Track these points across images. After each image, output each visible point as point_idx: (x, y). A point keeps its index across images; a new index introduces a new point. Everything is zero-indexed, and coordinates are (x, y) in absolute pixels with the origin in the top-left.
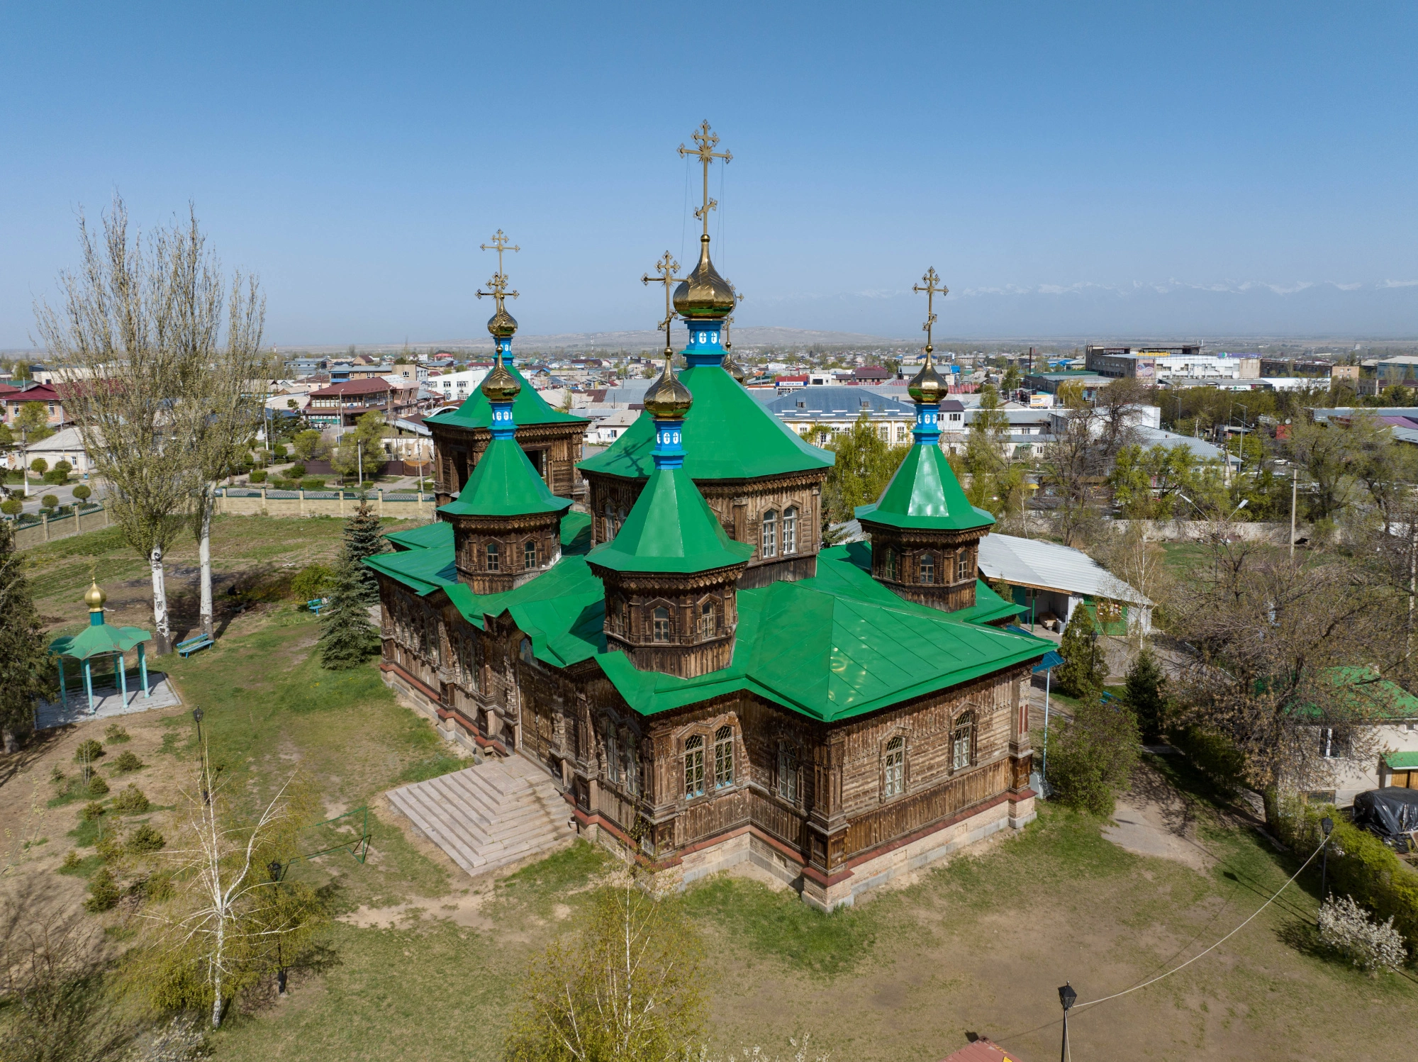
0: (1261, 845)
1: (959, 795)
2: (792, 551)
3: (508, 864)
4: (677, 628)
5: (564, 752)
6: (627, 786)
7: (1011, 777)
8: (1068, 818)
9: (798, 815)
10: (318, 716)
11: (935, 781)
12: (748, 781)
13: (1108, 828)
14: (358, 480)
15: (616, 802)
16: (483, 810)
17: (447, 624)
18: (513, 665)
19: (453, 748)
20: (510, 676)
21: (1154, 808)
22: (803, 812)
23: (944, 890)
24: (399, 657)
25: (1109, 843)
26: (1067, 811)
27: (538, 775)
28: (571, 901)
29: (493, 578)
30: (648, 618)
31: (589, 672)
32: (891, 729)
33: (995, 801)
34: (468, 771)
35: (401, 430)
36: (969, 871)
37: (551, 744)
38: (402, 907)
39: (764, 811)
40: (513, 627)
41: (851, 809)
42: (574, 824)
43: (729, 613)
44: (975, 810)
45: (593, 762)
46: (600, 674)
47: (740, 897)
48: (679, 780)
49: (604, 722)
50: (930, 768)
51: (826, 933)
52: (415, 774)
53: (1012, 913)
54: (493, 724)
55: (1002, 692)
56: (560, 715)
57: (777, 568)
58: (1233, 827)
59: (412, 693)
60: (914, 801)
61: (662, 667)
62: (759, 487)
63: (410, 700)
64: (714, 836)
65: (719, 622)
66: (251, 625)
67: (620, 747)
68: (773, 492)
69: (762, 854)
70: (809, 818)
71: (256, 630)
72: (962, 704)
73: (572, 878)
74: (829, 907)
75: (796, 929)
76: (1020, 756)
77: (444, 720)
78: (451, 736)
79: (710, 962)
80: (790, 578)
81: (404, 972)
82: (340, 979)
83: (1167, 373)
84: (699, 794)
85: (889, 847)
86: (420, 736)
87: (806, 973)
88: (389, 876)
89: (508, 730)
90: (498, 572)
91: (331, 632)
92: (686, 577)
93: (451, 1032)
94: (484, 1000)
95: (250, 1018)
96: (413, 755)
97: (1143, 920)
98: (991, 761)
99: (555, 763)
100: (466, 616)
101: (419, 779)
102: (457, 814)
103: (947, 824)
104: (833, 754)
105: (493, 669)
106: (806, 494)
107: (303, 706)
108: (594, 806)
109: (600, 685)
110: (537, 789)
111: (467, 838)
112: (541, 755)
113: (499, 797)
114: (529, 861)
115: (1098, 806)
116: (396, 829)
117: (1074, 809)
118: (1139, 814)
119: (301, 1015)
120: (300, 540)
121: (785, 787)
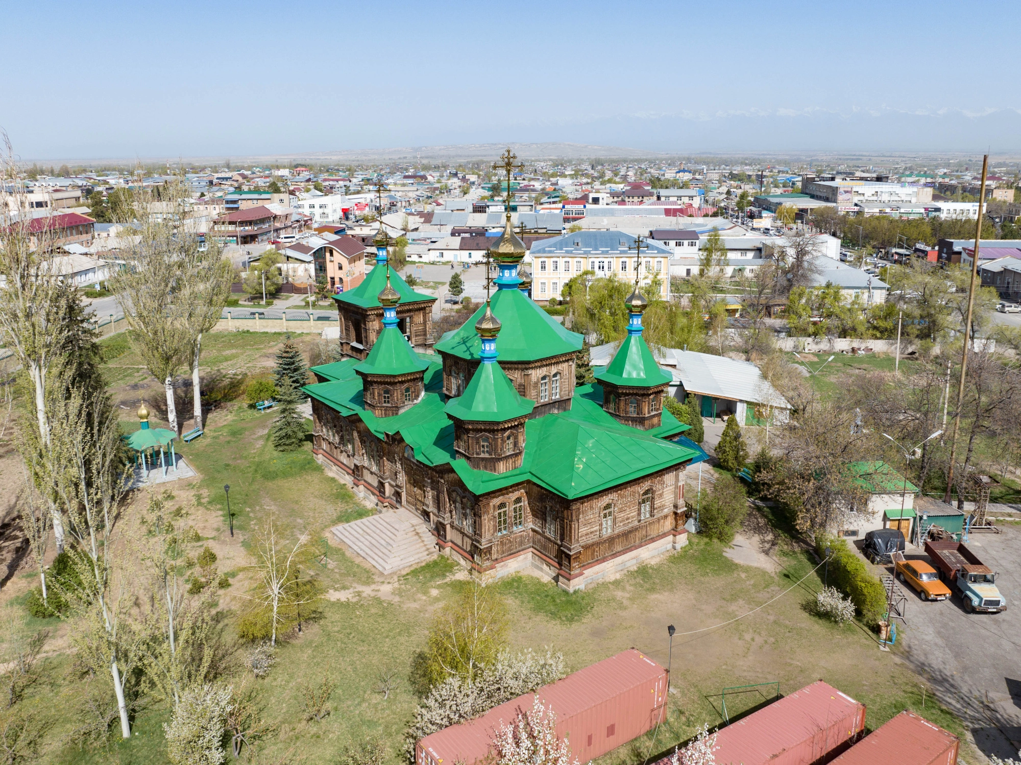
0: (809, 560)
1: (644, 532)
2: (558, 397)
3: (404, 568)
4: (493, 448)
5: (431, 509)
6: (466, 528)
7: (674, 522)
8: (706, 544)
9: (556, 544)
10: (280, 482)
11: (630, 525)
12: (531, 525)
13: (727, 550)
14: (262, 298)
15: (460, 536)
16: (388, 540)
17: (359, 432)
18: (400, 460)
19: (363, 502)
20: (399, 465)
21: (756, 538)
22: (559, 542)
23: (633, 582)
24: (324, 445)
25: (726, 558)
26: (706, 540)
27: (417, 520)
28: (439, 587)
29: (386, 409)
30: (478, 443)
31: (446, 469)
32: (606, 500)
33: (664, 535)
34: (376, 517)
35: (288, 257)
36: (647, 572)
37: (424, 504)
38: (351, 590)
39: (539, 541)
40: (402, 440)
41: (583, 541)
42: (437, 547)
43: (521, 438)
44: (653, 540)
45: (448, 515)
46: (452, 471)
47: (526, 585)
48: (495, 526)
49: (454, 495)
50: (628, 519)
51: (570, 603)
52: (344, 518)
53: (666, 594)
54: (388, 490)
55: (669, 478)
56: (429, 489)
57: (548, 407)
58: (797, 549)
59: (334, 468)
60: (618, 536)
61: (486, 468)
62: (539, 364)
63: (333, 472)
64: (512, 554)
65: (516, 444)
66: (222, 418)
67: (463, 508)
68: (547, 365)
69: (538, 563)
70: (561, 546)
71: (225, 423)
72: (646, 485)
73: (438, 575)
74: (571, 590)
75: (554, 601)
76: (679, 511)
77: (357, 486)
78: (362, 495)
79: (510, 617)
80: (556, 411)
81: (358, 622)
82: (327, 626)
83: (861, 198)
84: (504, 532)
85: (604, 560)
86: (343, 495)
87: (558, 622)
88: (341, 575)
89: (398, 495)
90: (389, 405)
91: (281, 429)
92: (498, 423)
93: (386, 649)
94: (400, 634)
95: (288, 643)
96: (341, 506)
97: (734, 598)
98: (662, 514)
99: (426, 514)
100: (373, 431)
101: (348, 521)
102: (373, 541)
103: (636, 548)
104: (574, 514)
105: (388, 460)
106: (565, 365)
107: (270, 476)
108: (448, 538)
109: (452, 475)
110: (417, 528)
111: (381, 554)
112: (417, 509)
113: (396, 532)
114: (415, 567)
115: (723, 537)
116: (340, 549)
117: (711, 539)
118: (748, 541)
119: (311, 642)
120: (234, 351)
121: (550, 529)
